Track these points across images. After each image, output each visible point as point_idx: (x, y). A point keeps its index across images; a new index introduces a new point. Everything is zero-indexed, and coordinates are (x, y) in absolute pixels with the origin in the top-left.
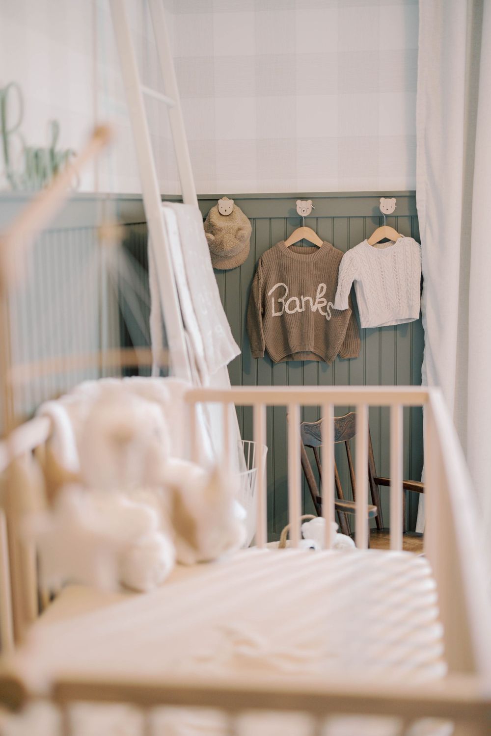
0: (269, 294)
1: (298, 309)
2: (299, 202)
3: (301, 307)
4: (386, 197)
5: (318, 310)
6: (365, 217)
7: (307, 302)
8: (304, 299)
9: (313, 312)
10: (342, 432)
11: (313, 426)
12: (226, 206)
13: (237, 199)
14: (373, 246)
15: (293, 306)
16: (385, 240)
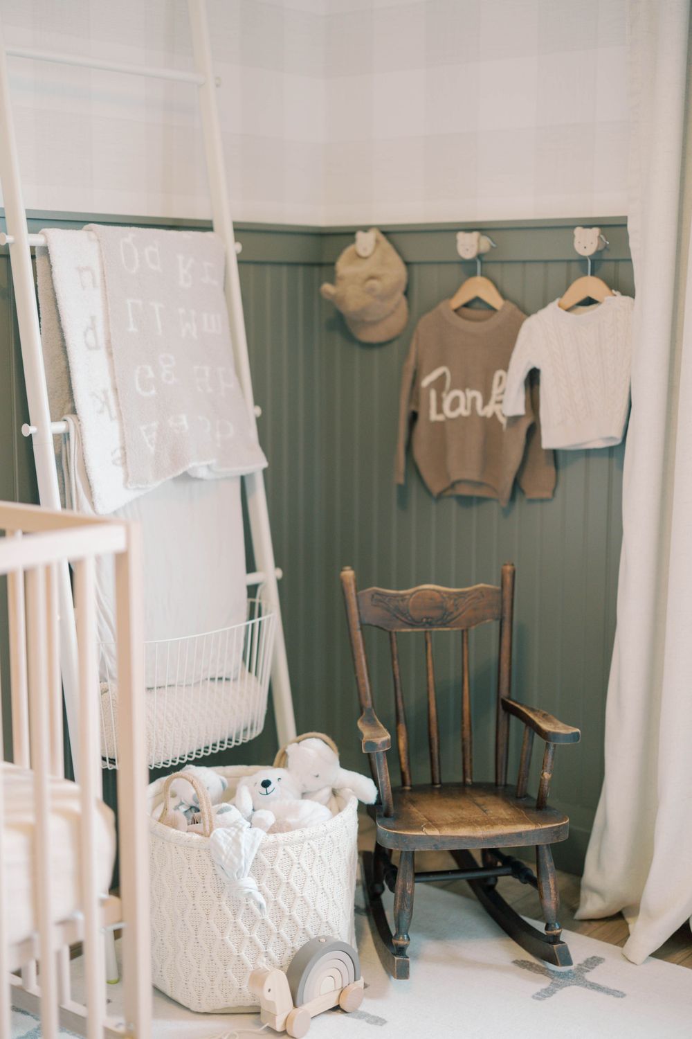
0: (425, 382)
1: (463, 411)
2: (461, 236)
3: (466, 408)
4: (585, 227)
5: (494, 415)
6: (569, 261)
7: (474, 400)
8: (472, 393)
9: (484, 418)
10: (455, 614)
11: (395, 596)
12: (365, 242)
13: (388, 233)
14: (568, 310)
15: (455, 404)
16: (589, 302)
